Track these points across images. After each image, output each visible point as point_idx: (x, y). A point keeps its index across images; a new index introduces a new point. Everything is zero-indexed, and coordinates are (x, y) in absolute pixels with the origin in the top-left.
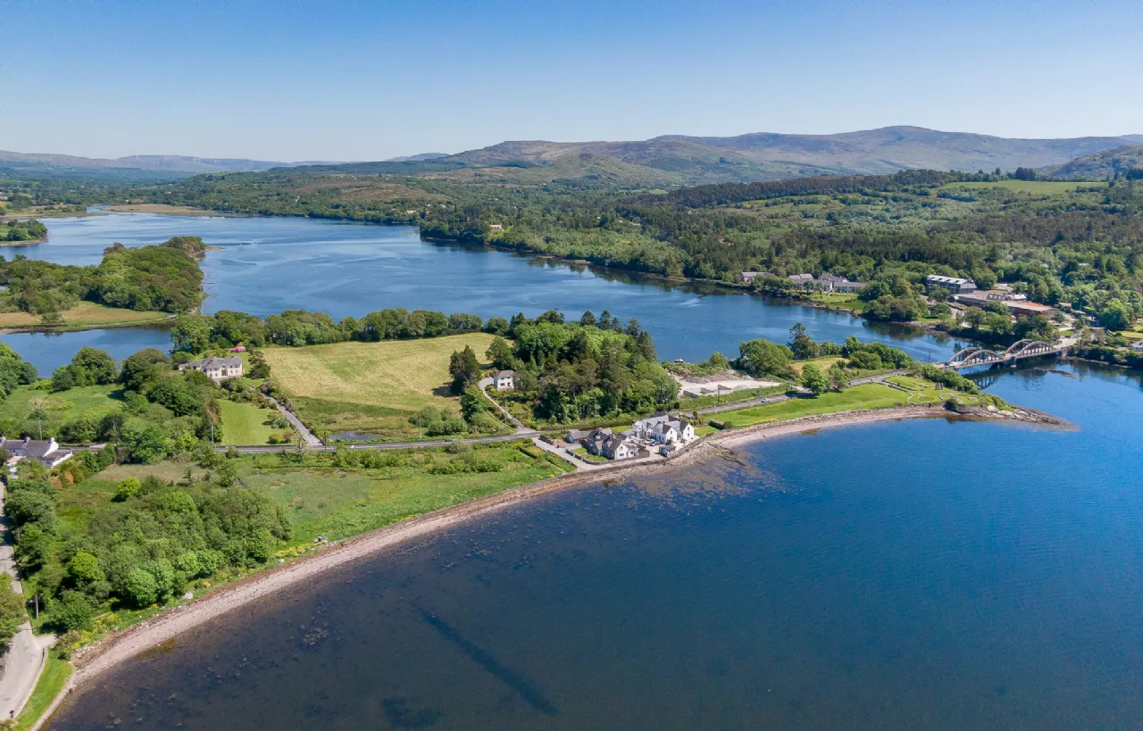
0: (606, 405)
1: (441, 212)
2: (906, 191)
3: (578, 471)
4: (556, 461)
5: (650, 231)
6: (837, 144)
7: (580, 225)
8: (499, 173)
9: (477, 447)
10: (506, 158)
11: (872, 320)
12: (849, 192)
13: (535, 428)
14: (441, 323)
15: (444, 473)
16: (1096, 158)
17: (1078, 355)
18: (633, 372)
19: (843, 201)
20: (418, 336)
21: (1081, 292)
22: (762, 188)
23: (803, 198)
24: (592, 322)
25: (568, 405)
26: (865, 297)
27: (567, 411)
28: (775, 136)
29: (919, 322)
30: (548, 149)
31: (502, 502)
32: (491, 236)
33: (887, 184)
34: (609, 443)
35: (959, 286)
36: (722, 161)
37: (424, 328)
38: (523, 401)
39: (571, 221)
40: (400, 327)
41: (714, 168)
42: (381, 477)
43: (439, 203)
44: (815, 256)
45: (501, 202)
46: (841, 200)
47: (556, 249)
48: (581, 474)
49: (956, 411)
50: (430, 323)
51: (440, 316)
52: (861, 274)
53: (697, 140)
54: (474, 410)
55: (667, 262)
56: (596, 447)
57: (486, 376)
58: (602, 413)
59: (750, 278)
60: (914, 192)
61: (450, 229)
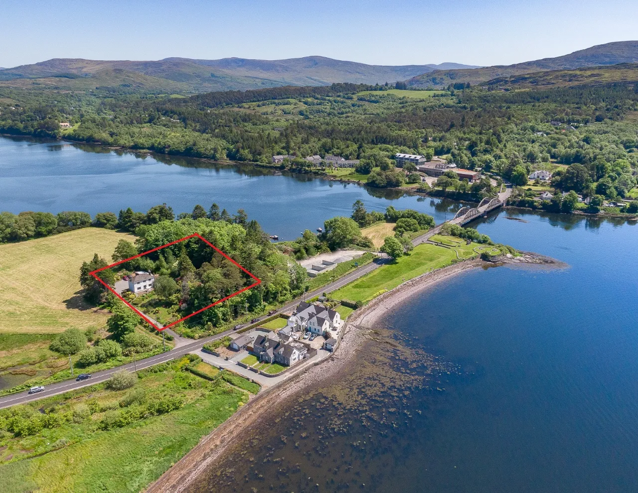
0: (253, 302)
1: (12, 112)
2: (339, 96)
3: (263, 390)
4: (235, 380)
5: (191, 126)
6: (281, 66)
7: (135, 122)
8: (53, 82)
9: (142, 375)
10: (55, 71)
11: (373, 187)
12: (307, 97)
13: (192, 338)
14: (50, 223)
15: (121, 426)
16: (424, 77)
17: (512, 205)
18: (267, 266)
19: (306, 103)
20: (29, 237)
21: (488, 161)
22: (254, 94)
23: (280, 101)
24: (202, 215)
25: (221, 309)
26: (364, 170)
27: (220, 315)
28: (243, 60)
29: (404, 187)
30: (87, 65)
31: (204, 458)
32: (62, 132)
33: (329, 92)
34: (282, 350)
35: (417, 160)
36: (213, 75)
37: (33, 229)
38: (168, 304)
39: (126, 119)
40: (9, 230)
41: (209, 80)
42: (41, 450)
43: (8, 105)
44: (314, 142)
45: (60, 104)
46: (303, 102)
47: (122, 142)
48: (268, 393)
49: (490, 261)
50: (39, 224)
51: (48, 216)
52: (351, 154)
53: (194, 61)
54: (126, 329)
55: (215, 150)
56: (267, 355)
57: (118, 280)
58: (251, 309)
59: (279, 160)
60: (344, 97)
61: (26, 127)
